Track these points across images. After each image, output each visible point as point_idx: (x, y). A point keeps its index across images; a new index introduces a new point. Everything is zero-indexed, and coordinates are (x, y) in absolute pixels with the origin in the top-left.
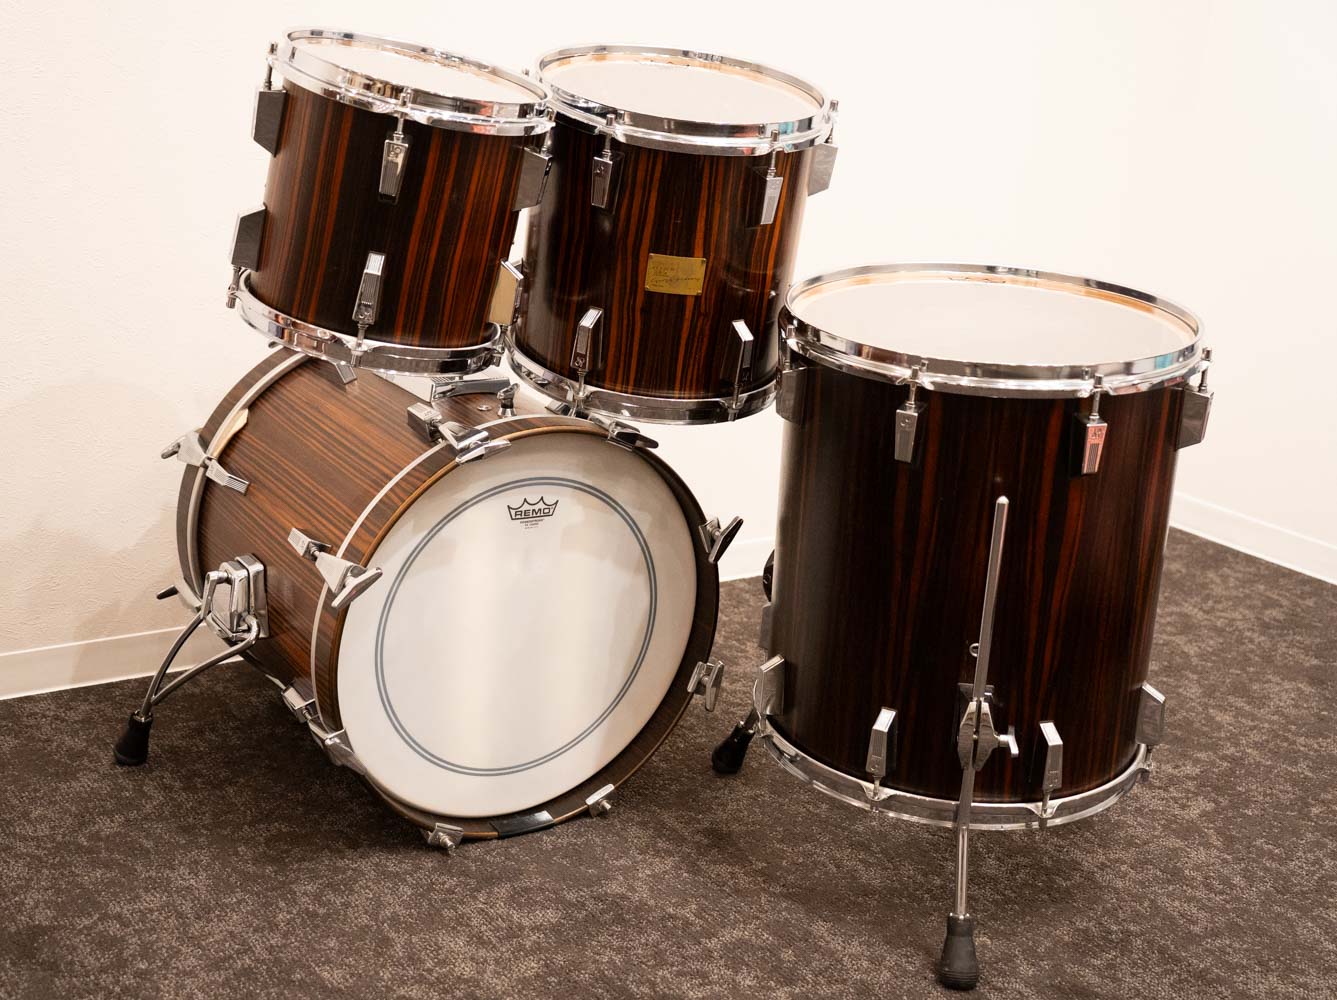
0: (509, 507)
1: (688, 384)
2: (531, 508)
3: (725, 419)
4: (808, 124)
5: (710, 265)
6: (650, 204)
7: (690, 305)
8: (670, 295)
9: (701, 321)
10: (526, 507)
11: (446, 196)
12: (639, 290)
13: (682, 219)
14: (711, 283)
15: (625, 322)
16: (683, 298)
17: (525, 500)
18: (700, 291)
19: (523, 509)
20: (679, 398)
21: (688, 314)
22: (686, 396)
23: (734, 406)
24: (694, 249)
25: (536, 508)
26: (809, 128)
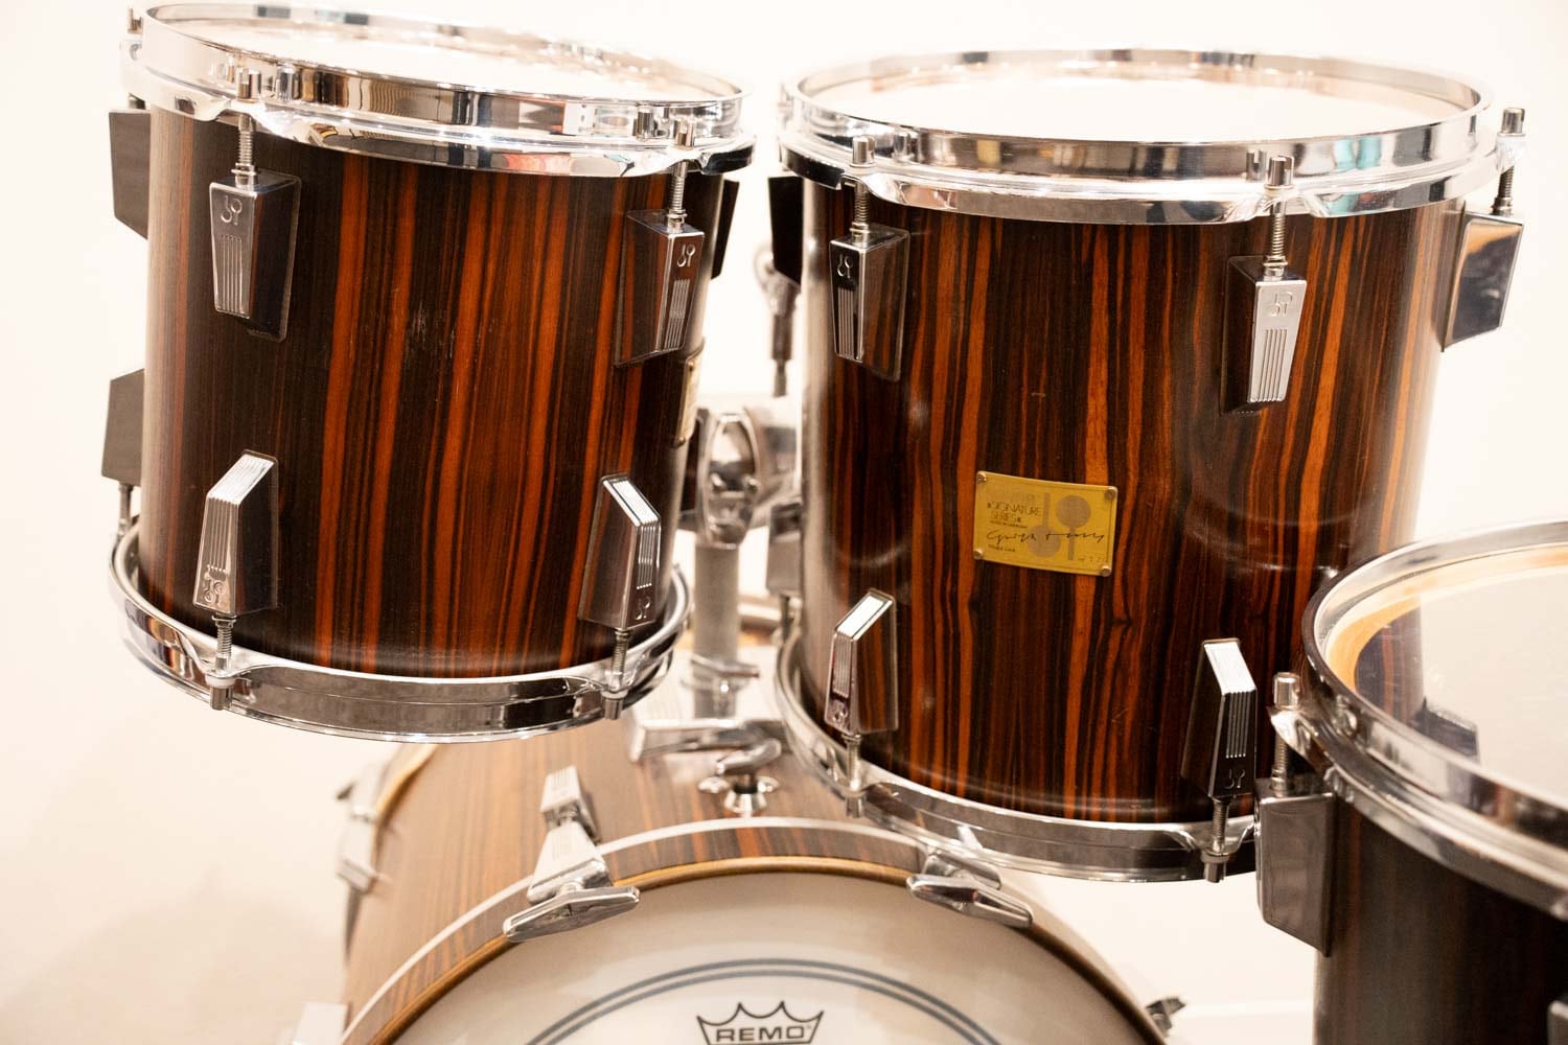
0: (701, 1021)
1: (1097, 782)
2: (757, 1024)
3: (1196, 873)
4: (1420, 143)
5: (1129, 501)
6: (972, 345)
7: (1084, 595)
8: (1031, 571)
9: (1116, 633)
10: (742, 1021)
11: (398, 320)
12: (962, 555)
13: (1047, 390)
14: (1135, 546)
15: (939, 628)
16: (1063, 582)
17: (740, 1007)
18: (1108, 567)
19: (736, 1025)
20: (1077, 816)
21: (1082, 620)
22: (1095, 809)
23: (1216, 847)
24: (1084, 462)
25: (770, 1024)
26: (1426, 154)
